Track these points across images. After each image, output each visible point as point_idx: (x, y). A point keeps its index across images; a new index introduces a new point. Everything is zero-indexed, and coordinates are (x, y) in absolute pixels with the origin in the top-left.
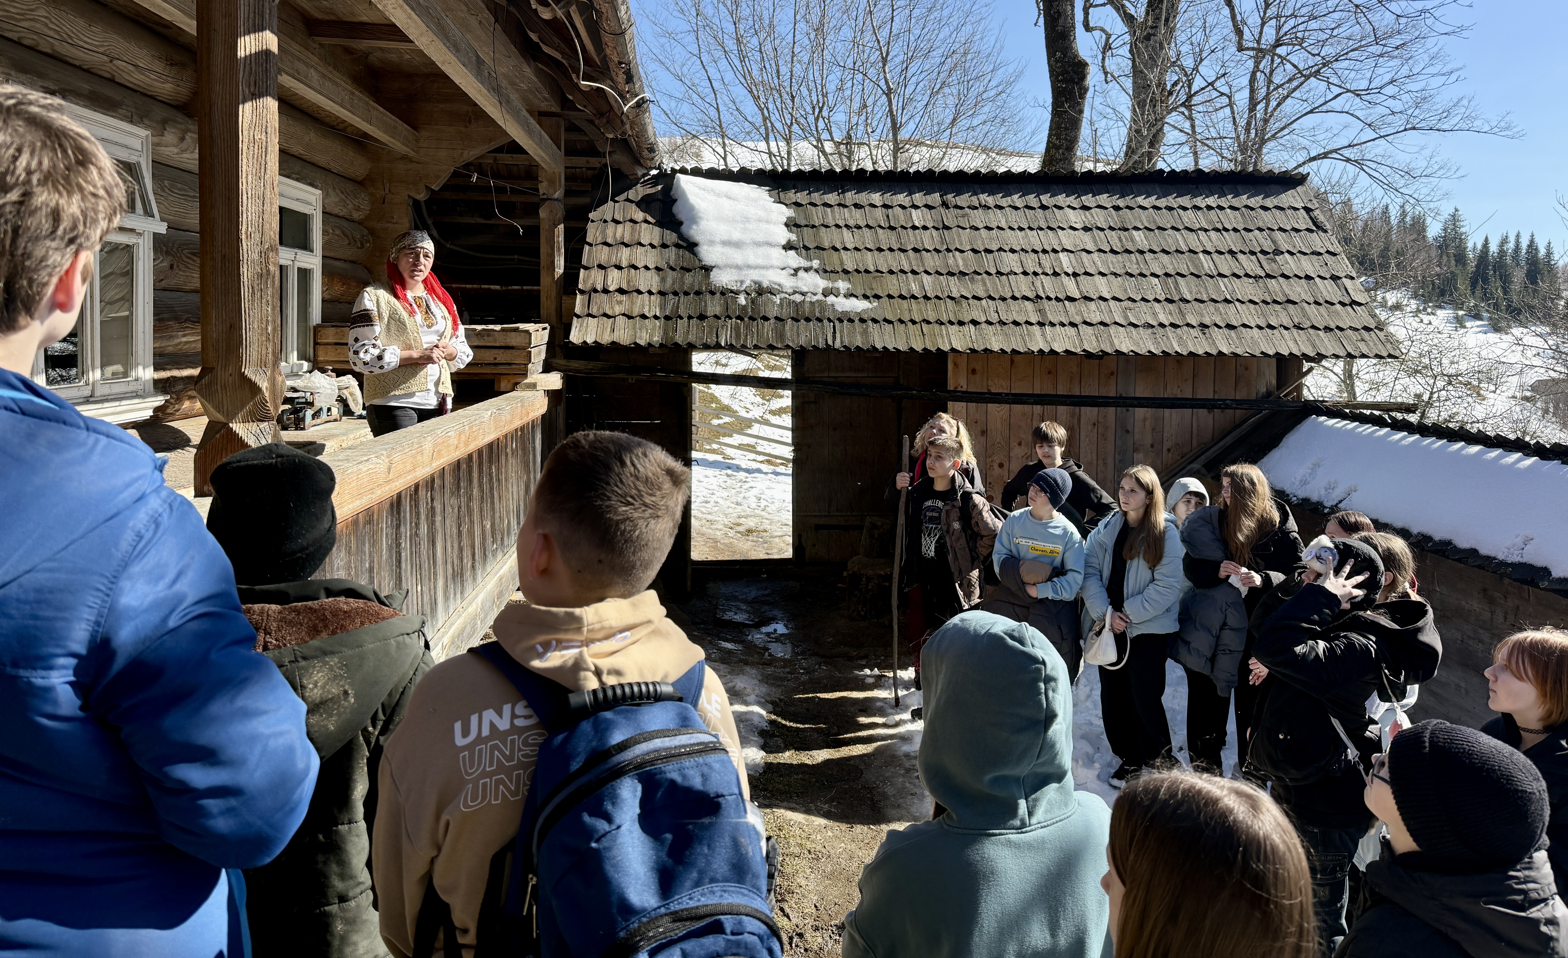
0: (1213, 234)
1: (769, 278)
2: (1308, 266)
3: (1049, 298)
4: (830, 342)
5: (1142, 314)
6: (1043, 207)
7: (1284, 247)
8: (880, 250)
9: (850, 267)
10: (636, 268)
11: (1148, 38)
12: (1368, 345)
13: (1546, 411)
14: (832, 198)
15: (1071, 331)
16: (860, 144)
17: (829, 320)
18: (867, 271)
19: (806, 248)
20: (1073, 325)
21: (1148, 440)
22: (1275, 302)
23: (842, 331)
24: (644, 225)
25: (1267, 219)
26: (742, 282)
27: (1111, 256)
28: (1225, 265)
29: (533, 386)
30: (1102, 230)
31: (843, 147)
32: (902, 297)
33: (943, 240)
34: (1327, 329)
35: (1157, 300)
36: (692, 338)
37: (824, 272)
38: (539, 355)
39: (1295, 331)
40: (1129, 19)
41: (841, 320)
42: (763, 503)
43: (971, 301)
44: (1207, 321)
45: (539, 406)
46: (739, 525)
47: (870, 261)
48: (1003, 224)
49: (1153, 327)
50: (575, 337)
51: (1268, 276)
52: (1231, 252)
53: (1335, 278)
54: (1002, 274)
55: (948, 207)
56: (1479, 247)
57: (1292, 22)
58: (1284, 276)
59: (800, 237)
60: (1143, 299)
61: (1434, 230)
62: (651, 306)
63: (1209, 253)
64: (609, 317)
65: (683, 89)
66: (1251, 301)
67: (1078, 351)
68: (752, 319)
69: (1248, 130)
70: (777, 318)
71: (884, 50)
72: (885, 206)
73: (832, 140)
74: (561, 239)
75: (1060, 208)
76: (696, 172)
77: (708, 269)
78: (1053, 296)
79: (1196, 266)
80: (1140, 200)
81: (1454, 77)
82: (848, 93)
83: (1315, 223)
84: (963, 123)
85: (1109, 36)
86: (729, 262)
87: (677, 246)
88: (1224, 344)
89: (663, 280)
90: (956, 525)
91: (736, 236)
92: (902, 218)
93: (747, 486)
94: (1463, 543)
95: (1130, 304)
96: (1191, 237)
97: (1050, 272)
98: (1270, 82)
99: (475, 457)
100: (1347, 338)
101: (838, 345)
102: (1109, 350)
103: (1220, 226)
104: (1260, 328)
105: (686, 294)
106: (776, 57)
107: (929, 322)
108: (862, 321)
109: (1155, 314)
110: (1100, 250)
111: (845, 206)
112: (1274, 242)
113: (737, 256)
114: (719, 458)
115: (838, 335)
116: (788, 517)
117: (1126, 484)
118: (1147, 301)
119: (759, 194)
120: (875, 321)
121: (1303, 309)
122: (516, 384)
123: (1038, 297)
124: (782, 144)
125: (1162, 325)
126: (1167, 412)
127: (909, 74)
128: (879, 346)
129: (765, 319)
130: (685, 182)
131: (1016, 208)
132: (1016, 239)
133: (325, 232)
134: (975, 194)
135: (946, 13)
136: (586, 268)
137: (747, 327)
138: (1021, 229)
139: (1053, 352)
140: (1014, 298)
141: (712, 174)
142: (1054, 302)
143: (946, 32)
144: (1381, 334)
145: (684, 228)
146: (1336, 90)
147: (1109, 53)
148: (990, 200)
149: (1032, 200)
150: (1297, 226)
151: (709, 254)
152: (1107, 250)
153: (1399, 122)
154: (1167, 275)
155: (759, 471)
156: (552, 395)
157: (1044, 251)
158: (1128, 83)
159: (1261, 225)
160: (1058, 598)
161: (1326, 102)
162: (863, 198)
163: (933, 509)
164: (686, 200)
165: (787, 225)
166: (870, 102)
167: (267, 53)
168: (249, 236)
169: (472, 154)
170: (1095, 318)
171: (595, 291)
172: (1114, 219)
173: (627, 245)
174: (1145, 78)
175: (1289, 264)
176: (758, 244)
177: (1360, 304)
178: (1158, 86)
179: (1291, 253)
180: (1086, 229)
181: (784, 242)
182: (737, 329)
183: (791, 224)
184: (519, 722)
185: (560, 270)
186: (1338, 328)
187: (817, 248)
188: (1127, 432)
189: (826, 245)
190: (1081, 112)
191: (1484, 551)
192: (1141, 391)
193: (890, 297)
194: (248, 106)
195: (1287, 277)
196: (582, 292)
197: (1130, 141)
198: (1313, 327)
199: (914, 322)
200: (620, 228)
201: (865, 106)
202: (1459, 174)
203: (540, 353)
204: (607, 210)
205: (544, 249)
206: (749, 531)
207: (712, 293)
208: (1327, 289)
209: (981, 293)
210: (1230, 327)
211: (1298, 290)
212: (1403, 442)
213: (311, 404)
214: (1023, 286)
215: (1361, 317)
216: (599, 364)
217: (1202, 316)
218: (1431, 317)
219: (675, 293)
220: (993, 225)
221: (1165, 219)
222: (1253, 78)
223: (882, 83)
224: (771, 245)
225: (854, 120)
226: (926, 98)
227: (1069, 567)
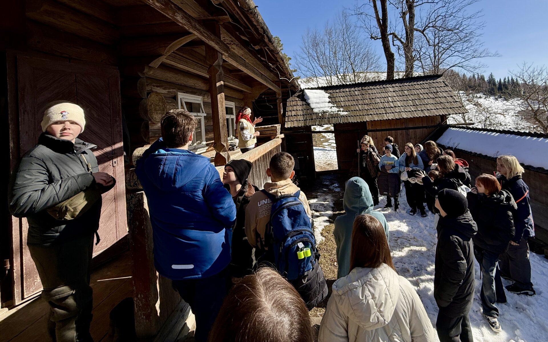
0: (422, 90)
1: (325, 109)
2: (445, 94)
3: (387, 108)
4: (340, 122)
5: (408, 109)
6: (384, 88)
7: (439, 91)
8: (349, 101)
9: (343, 105)
10: (297, 110)
11: (407, 46)
12: (460, 111)
14: (338, 91)
15: (393, 114)
16: (347, 76)
17: (339, 117)
18: (346, 106)
19: (333, 102)
20: (393, 113)
21: (413, 136)
22: (438, 103)
23: (342, 120)
24: (298, 101)
25: (434, 85)
26: (320, 111)
27: (400, 97)
28: (426, 96)
29: (278, 137)
30: (397, 91)
31: (343, 77)
32: (355, 110)
33: (362, 97)
34: (451, 108)
35: (411, 106)
36: (310, 124)
37: (337, 107)
38: (279, 131)
39: (443, 109)
40: (402, 42)
41: (342, 117)
42: (331, 158)
43: (370, 110)
44: (423, 109)
45: (280, 141)
46: (326, 163)
47: (347, 103)
48: (375, 92)
49: (410, 111)
50: (286, 126)
51: (436, 98)
52: (427, 93)
53: (451, 96)
54: (376, 103)
55: (363, 90)
57: (442, 37)
58: (439, 97)
59: (331, 100)
60: (408, 106)
61: (486, 79)
62: (301, 118)
63: (422, 94)
64: (292, 121)
65: (307, 69)
66: (432, 104)
67: (394, 118)
68: (323, 118)
69: (435, 63)
70: (328, 118)
71: (349, 55)
72: (349, 91)
73: (340, 75)
74: (282, 106)
75: (388, 88)
76: (308, 89)
77: (312, 109)
78: (388, 107)
79: (419, 97)
80: (405, 84)
81: (481, 45)
82: (343, 65)
83: (445, 85)
84: (369, 69)
85: (399, 46)
86: (317, 107)
87: (306, 105)
88: (427, 114)
89: (303, 112)
90: (369, 159)
91: (318, 101)
92: (353, 93)
93: (328, 154)
94: (484, 154)
95: (405, 107)
96: (417, 91)
97: (387, 102)
98: (438, 51)
99: (267, 153)
100: (455, 109)
101: (341, 122)
102: (401, 118)
103: (424, 88)
104: (435, 109)
105: (308, 115)
106: (326, 60)
107: (361, 115)
108: (346, 116)
109: (411, 109)
110: (397, 96)
111: (341, 92)
113: (318, 106)
114: (322, 148)
115: (341, 120)
116: (336, 160)
117: (406, 147)
118: (409, 106)
119: (322, 92)
120: (349, 116)
121: (444, 104)
122: (275, 137)
123: (385, 107)
124: (330, 77)
125: (413, 111)
126: (417, 130)
127: (355, 60)
128: (350, 122)
129: (325, 118)
130: (306, 91)
131: (378, 89)
132: (378, 95)
133: (236, 111)
134: (369, 86)
135: (362, 46)
136: (287, 111)
137: (322, 120)
138: (379, 93)
139: (389, 119)
140: (379, 108)
141: (312, 89)
143: (362, 50)
144: (464, 108)
145: (307, 101)
146: (453, 52)
147: (400, 50)
148: (372, 88)
149: (381, 86)
150: (441, 86)
151: (312, 106)
152: (399, 95)
153: (470, 57)
154: (413, 100)
155: (331, 150)
156: (282, 139)
157: (385, 97)
158: (404, 56)
159: (433, 86)
160: (394, 173)
161: (452, 54)
162: (344, 90)
164: (307, 95)
165: (328, 98)
166: (348, 66)
167: (222, 85)
169: (263, 91)
170: (398, 111)
171: (289, 116)
172: (400, 89)
173: (295, 106)
174: (407, 55)
175: (440, 95)
176: (323, 102)
177: (458, 102)
178: (410, 56)
179: (441, 92)
180: (394, 92)
181: (328, 101)
182: (320, 121)
183: (329, 97)
184: (268, 202)
185: (282, 113)
186: (453, 107)
187: (335, 102)
188: (408, 135)
189: (337, 101)
190: (394, 64)
191: (488, 155)
192: (411, 126)
193: (352, 111)
195: (440, 97)
196: (287, 117)
197: (406, 69)
198: (447, 108)
199: (358, 116)
200: (294, 102)
201: (347, 67)
202: (487, 66)
203: (279, 130)
204: (291, 99)
205: (278, 108)
206: (329, 164)
207: (314, 114)
208: (450, 99)
209: (372, 108)
210: (428, 110)
211: (443, 100)
212: (469, 132)
214: (381, 105)
215: (459, 104)
216: (291, 131)
217: (421, 108)
219: (306, 115)
220: (373, 93)
221: (411, 88)
222: (434, 51)
223: (350, 62)
224: (325, 102)
225: (345, 71)
226: (360, 64)
227: (396, 166)
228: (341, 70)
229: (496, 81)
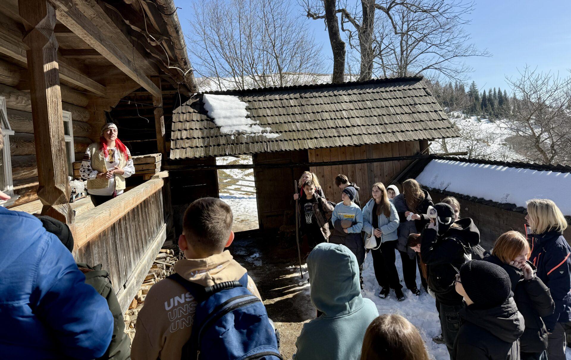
0: (393, 100)
1: (242, 129)
2: (426, 108)
3: (340, 127)
4: (266, 150)
5: (372, 130)
6: (335, 95)
7: (418, 102)
8: (280, 115)
9: (270, 122)
10: (192, 129)
11: (364, 32)
12: (449, 133)
13: (510, 148)
14: (261, 98)
15: (349, 138)
16: (268, 76)
17: (265, 142)
18: (276, 123)
19: (254, 117)
20: (349, 136)
21: (379, 174)
22: (416, 121)
23: (270, 146)
24: (194, 114)
25: (411, 93)
26: (232, 131)
27: (360, 111)
28: (398, 110)
29: (158, 177)
30: (356, 102)
31: (262, 78)
32: (290, 131)
33: (302, 110)
34: (435, 129)
35: (377, 125)
36: (215, 153)
37: (261, 125)
38: (159, 165)
39: (424, 131)
40: (357, 26)
41: (269, 142)
42: (246, 210)
43: (314, 130)
44: (394, 130)
45: (160, 184)
46: (238, 219)
47: (277, 119)
48: (322, 103)
49: (376, 134)
50: (172, 157)
51: (413, 113)
52: (400, 106)
53: (436, 111)
54: (324, 120)
55: (302, 98)
56: (482, 94)
57: (412, 23)
58: (418, 112)
59: (252, 113)
60: (372, 125)
61: (467, 90)
62: (199, 143)
63: (392, 107)
64: (184, 148)
65: (202, 61)
66: (408, 122)
67: (352, 144)
68: (237, 144)
69: (401, 61)
70: (246, 143)
71: (273, 42)
72: (281, 99)
73: (258, 75)
74: (163, 121)
75: (341, 95)
76: (211, 93)
77: (219, 128)
78: (342, 126)
79: (388, 112)
80: (368, 90)
81: (468, 37)
82: (262, 58)
83: (427, 93)
84: (304, 66)
85: (351, 32)
86: (227, 124)
87: (207, 120)
88: (400, 137)
89: (203, 133)
90: (318, 210)
91: (228, 114)
92: (287, 103)
93: (239, 204)
94: (487, 198)
95: (368, 127)
96: (386, 101)
97: (340, 118)
98: (407, 44)
99: (139, 206)
100: (442, 132)
101: (269, 150)
102: (363, 143)
103: (395, 97)
104: (412, 131)
105: (212, 137)
106: (235, 47)
107: (300, 139)
108: (277, 141)
109: (377, 129)
110: (356, 109)
111: (266, 101)
112: (414, 101)
113: (229, 122)
114: (228, 195)
115: (268, 147)
116: (256, 214)
117: (374, 189)
118: (374, 125)
119: (235, 99)
120: (281, 141)
121: (426, 123)
122: (151, 177)
123: (337, 127)
124: (240, 78)
125: (379, 133)
126: (384, 163)
127: (283, 50)
128: (283, 149)
129: (242, 143)
130: (207, 96)
131: (326, 97)
132: (327, 107)
133: (74, 128)
134: (311, 93)
135: (294, 28)
136: (173, 131)
137: (235, 147)
138: (328, 104)
139: (344, 146)
140: (329, 128)
141: (217, 93)
142: (342, 128)
143: (294, 35)
144: (453, 129)
145: (209, 113)
146: (429, 45)
147: (351, 39)
148: (317, 94)
149: (331, 93)
150: (421, 95)
151: (219, 122)
152: (358, 108)
153: (451, 54)
154: (379, 115)
155: (243, 198)
156: (165, 179)
157: (337, 111)
158: (359, 48)
159: (409, 95)
160: (355, 232)
161: (427, 49)
162: (272, 97)
163: (308, 206)
164: (208, 103)
165: (246, 109)
166: (270, 61)
167: (55, 69)
168: (54, 136)
169: (126, 93)
170: (357, 133)
171: (178, 139)
172: (359, 97)
173: (188, 122)
174: (365, 46)
175: (420, 108)
176: (236, 117)
177: (445, 120)
178: (369, 49)
179: (420, 104)
180: (350, 102)
181: (246, 115)
182: (232, 148)
183: (247, 109)
185: (164, 133)
186: (438, 128)
187: (258, 116)
188: (372, 171)
189: (261, 115)
190: (344, 60)
191: (494, 200)
192: (375, 156)
193: (286, 131)
194: (49, 89)
195: (419, 113)
196: (173, 140)
197: (362, 69)
198: (430, 129)
199: (295, 140)
200: (185, 115)
201: (268, 63)
202: (473, 70)
203: (159, 164)
204: (179, 109)
205: (157, 126)
206: (242, 221)
207: (222, 136)
208: (434, 116)
209: (317, 127)
210: (402, 131)
211: (424, 117)
212: (464, 166)
213: (75, 192)
214: (331, 124)
215: (445, 124)
216: (182, 166)
217: (392, 128)
218: (470, 119)
219: (208, 137)
220: (319, 103)
221: (377, 96)
222: (401, 43)
223: (274, 54)
224: (241, 117)
225: (265, 68)
226: (290, 58)
227: (358, 221)
228: (260, 67)
229: (479, 94)
